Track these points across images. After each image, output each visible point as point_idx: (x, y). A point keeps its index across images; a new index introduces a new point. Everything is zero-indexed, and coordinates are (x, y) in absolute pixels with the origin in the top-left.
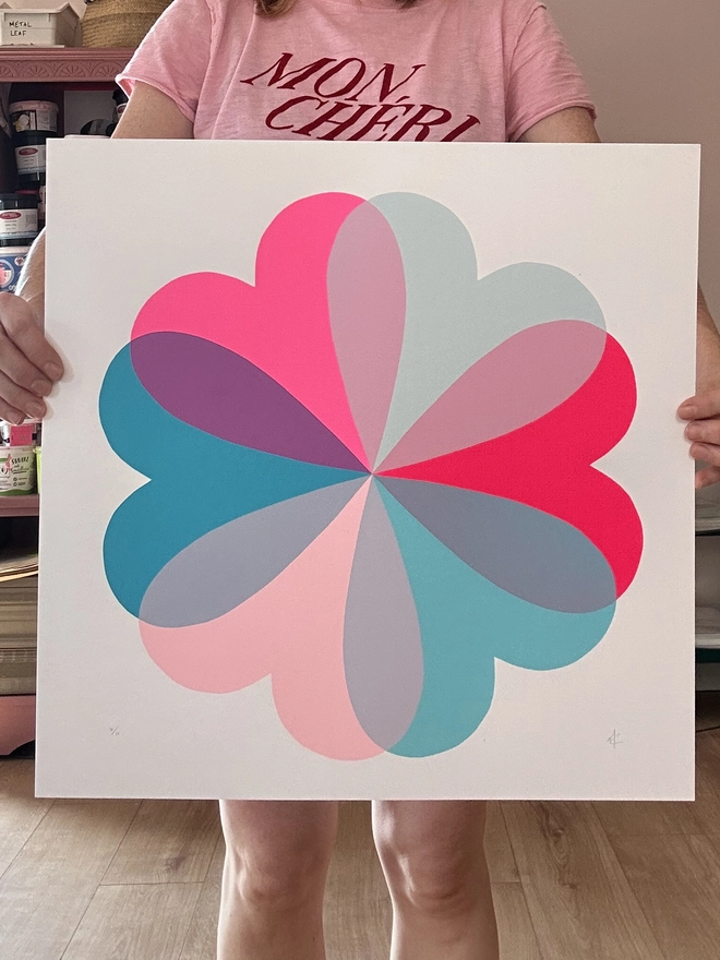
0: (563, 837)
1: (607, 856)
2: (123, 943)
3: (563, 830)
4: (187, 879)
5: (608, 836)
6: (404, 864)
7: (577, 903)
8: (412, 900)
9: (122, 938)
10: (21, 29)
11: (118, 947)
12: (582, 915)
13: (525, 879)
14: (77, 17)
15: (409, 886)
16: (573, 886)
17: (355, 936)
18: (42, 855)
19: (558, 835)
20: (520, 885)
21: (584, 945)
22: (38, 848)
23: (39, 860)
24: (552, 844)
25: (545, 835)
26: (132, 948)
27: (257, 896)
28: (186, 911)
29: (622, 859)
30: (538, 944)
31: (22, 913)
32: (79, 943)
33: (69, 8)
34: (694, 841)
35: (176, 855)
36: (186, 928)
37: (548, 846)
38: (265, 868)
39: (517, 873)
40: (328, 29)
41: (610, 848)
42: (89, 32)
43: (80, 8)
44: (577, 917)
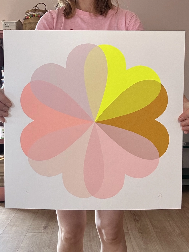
0: (139, 221)
1: (150, 226)
3: (139, 219)
4: (48, 231)
5: (150, 221)
6: (103, 232)
7: (142, 238)
8: (105, 240)
9: (32, 245)
10: (8, 26)
11: (32, 248)
12: (144, 240)
13: (130, 231)
14: (22, 23)
15: (105, 237)
16: (141, 233)
17: (89, 245)
18: (13, 226)
20: (128, 232)
21: (144, 247)
22: (12, 224)
24: (136, 223)
25: (135, 221)
26: (35, 248)
28: (48, 239)
29: (153, 226)
30: (133, 247)
31: (9, 239)
32: (22, 247)
33: (20, 21)
34: (171, 222)
35: (45, 225)
36: (48, 243)
39: (128, 230)
40: (82, 23)
41: (150, 224)
42: (24, 26)
43: (22, 21)
44: (142, 240)
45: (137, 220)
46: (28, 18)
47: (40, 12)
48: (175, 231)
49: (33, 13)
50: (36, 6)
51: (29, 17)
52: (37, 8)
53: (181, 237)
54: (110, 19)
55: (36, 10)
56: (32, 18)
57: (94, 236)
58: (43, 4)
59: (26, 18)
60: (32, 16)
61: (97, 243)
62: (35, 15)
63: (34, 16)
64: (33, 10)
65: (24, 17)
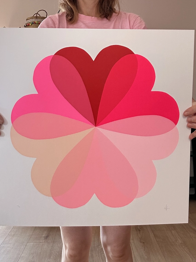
1: (152, 235)
4: (49, 241)
5: (152, 231)
7: (144, 248)
8: (111, 258)
9: (33, 255)
11: (32, 258)
12: (146, 250)
15: (111, 255)
16: (143, 243)
19: (140, 230)
21: (146, 257)
22: (13, 234)
23: (13, 236)
24: (138, 233)
26: (36, 258)
27: (71, 256)
28: (49, 249)
29: (155, 236)
31: (9, 249)
32: (23, 257)
34: (173, 232)
35: (46, 235)
36: (49, 253)
41: (152, 233)
44: (144, 250)
46: (29, 25)
47: (41, 19)
48: (178, 241)
49: (33, 20)
50: (37, 14)
52: (38, 15)
53: (184, 246)
54: (114, 22)
55: (37, 17)
56: (33, 25)
57: (96, 245)
58: (44, 11)
60: (33, 23)
61: (98, 253)
62: (36, 22)
63: (35, 23)
64: (33, 17)
65: (25, 24)
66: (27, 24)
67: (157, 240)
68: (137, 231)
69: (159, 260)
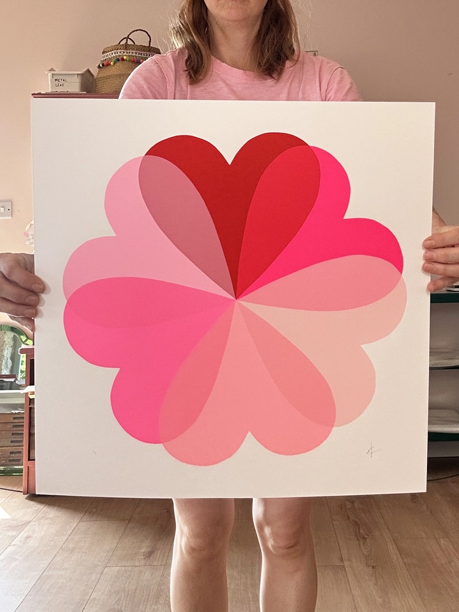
0: (368, 540)
1: (392, 549)
2: (119, 599)
3: (368, 535)
4: (155, 563)
5: (394, 539)
6: (267, 531)
7: (376, 578)
8: (272, 550)
9: (119, 596)
10: (61, 82)
11: (116, 602)
12: (379, 583)
13: (346, 564)
14: (92, 75)
16: (373, 567)
17: (250, 596)
18: (73, 550)
20: (344, 567)
21: (380, 600)
22: (71, 546)
23: (72, 552)
24: (361, 543)
25: (358, 539)
26: (125, 602)
27: (192, 550)
28: (154, 581)
29: (401, 551)
30: (353, 600)
31: (63, 583)
32: (94, 599)
33: (88, 71)
34: (442, 541)
35: (149, 549)
36: (155, 591)
37: (359, 544)
38: (196, 535)
39: (342, 560)
41: (394, 545)
42: (100, 84)
43: (95, 71)
44: (376, 584)
45: (364, 538)
46: (108, 65)
47: (137, 50)
49: (119, 53)
50: (128, 38)
51: (112, 63)
52: (130, 42)
55: (126, 47)
56: (118, 64)
58: (144, 31)
59: (103, 65)
60: (118, 60)
62: (125, 57)
63: (123, 59)
64: (119, 47)
65: (99, 63)
66: (105, 63)
67: (405, 560)
68: (358, 540)
69: (410, 606)
